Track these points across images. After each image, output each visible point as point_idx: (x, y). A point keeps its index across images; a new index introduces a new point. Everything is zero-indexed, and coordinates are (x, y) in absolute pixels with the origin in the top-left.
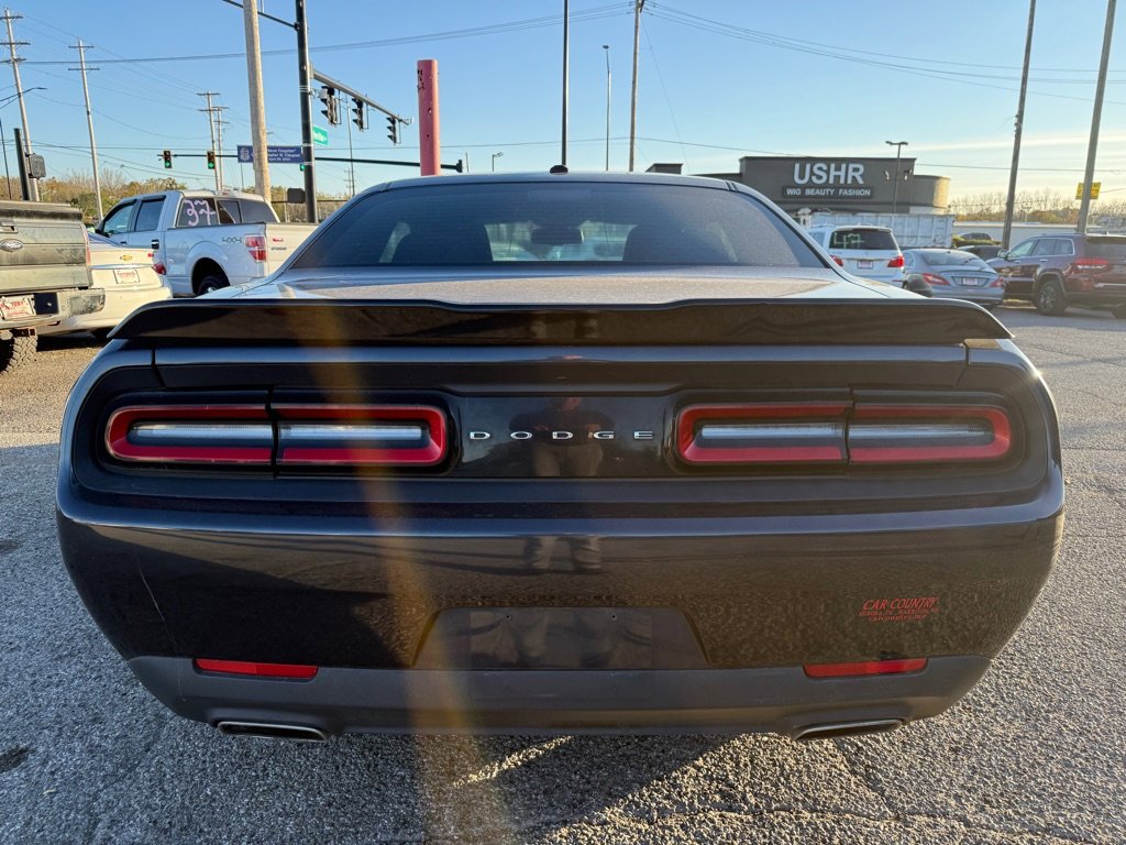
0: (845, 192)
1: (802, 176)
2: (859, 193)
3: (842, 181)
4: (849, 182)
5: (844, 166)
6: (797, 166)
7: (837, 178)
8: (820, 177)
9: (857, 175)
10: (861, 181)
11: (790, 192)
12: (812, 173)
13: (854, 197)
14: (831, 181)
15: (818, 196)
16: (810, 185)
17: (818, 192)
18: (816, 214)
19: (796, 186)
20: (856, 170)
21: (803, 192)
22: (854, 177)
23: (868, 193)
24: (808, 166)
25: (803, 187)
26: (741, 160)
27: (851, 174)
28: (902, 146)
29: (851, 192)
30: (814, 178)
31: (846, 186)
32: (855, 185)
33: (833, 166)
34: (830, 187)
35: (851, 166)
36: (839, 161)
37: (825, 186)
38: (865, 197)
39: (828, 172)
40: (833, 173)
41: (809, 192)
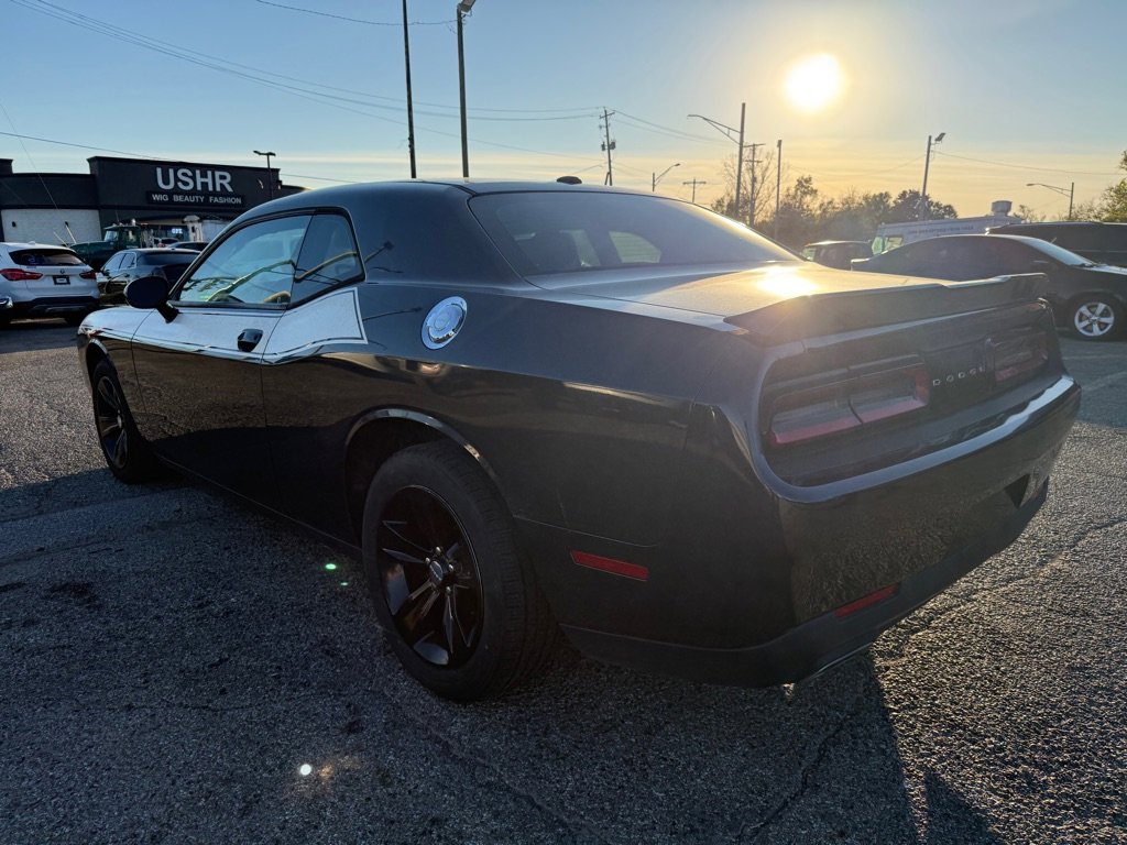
0: (216, 200)
1: (166, 182)
2: (230, 200)
3: (211, 188)
4: (218, 189)
5: (209, 173)
6: (159, 171)
7: (205, 185)
8: (186, 184)
9: (225, 182)
10: (230, 189)
11: (156, 197)
12: (177, 179)
13: (226, 204)
14: (199, 188)
15: (187, 203)
16: (176, 191)
17: (187, 199)
18: (205, 221)
19: (163, 192)
20: (223, 177)
21: (171, 198)
22: (221, 185)
23: (239, 201)
24: (171, 171)
25: (170, 193)
26: (90, 160)
27: (218, 181)
28: (271, 157)
29: (222, 200)
30: (180, 184)
31: (214, 194)
32: (224, 193)
33: (198, 172)
34: (199, 193)
35: (217, 174)
36: (204, 168)
37: (193, 192)
38: (236, 205)
39: (193, 178)
40: (199, 180)
41: (177, 198)
